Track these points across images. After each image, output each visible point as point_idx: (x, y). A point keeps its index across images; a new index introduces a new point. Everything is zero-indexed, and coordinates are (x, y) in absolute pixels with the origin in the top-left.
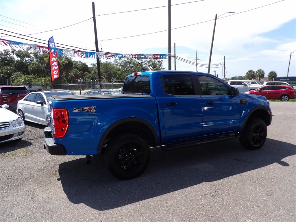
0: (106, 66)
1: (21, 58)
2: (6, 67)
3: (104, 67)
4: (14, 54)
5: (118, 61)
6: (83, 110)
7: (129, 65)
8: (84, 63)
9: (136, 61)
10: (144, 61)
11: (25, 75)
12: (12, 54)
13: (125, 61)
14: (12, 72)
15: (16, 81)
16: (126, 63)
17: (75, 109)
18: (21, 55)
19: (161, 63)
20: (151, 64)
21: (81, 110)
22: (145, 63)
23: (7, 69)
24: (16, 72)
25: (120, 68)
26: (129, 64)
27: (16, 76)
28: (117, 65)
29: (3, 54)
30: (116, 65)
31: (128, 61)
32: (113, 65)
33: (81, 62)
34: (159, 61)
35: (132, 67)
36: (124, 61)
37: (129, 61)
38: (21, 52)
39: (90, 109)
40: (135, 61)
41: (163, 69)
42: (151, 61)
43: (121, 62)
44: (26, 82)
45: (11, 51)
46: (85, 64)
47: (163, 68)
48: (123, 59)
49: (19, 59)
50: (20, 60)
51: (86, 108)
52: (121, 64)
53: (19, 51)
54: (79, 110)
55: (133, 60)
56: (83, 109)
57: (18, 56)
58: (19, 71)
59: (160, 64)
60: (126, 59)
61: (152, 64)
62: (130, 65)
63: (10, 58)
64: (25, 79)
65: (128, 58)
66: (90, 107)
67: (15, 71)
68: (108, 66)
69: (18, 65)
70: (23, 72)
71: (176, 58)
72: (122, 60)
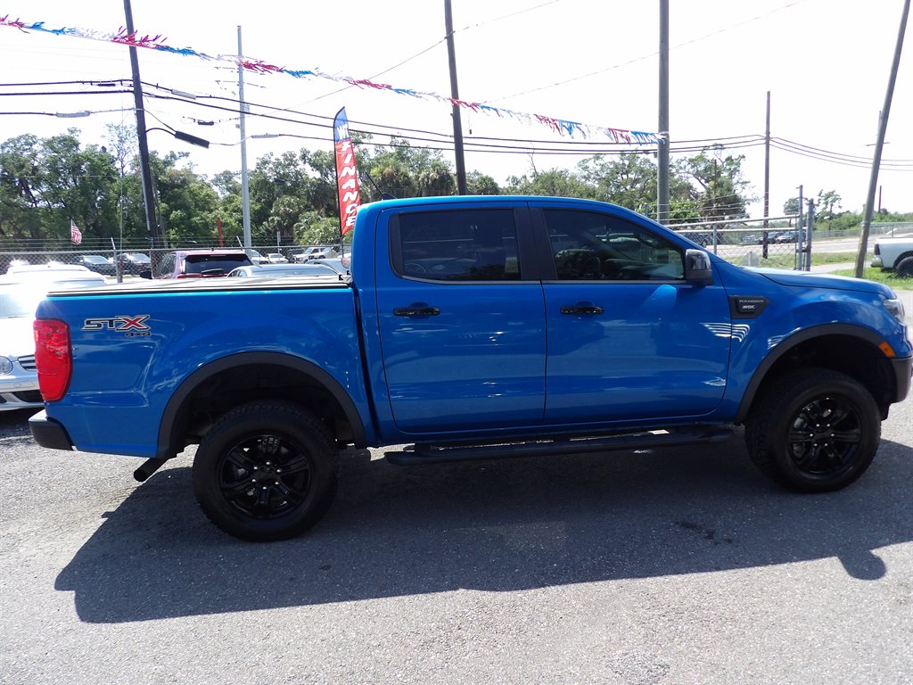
0: (549, 183)
1: (321, 173)
2: (287, 199)
3: (543, 188)
4: (305, 163)
5: (591, 164)
6: (111, 325)
7: (625, 177)
8: (487, 177)
9: (649, 161)
10: (677, 162)
11: (329, 216)
12: (300, 162)
13: (613, 162)
14: (301, 212)
15: (306, 235)
16: (618, 169)
17: (88, 323)
18: (321, 165)
19: (737, 164)
20: (701, 168)
21: (105, 325)
22: (681, 168)
23: (289, 205)
24: (309, 211)
25: (597, 186)
26: (627, 173)
27: (307, 222)
28: (587, 178)
29: (280, 164)
30: (585, 177)
31: (623, 164)
32: (573, 178)
33: (478, 174)
34: (729, 159)
35: (636, 181)
36: (611, 163)
37: (627, 162)
38: (322, 157)
39: (134, 322)
40: (647, 161)
41: (742, 183)
42: (701, 158)
43: (598, 168)
44: (327, 237)
45: (299, 154)
46: (490, 179)
47: (744, 179)
48: (607, 159)
49: (317, 175)
50: (319, 179)
51: (121, 318)
52: (598, 175)
53: (318, 154)
54: (99, 325)
55: (639, 160)
56: (111, 322)
57: (316, 166)
58: (317, 207)
59: (732, 167)
60: (617, 159)
61: (706, 170)
62: (630, 176)
63: (298, 173)
64: (326, 229)
65: (622, 154)
66: (132, 316)
67: (307, 208)
68: (556, 182)
69: (315, 191)
70: (326, 209)
71: (771, 142)
72: (602, 162)
